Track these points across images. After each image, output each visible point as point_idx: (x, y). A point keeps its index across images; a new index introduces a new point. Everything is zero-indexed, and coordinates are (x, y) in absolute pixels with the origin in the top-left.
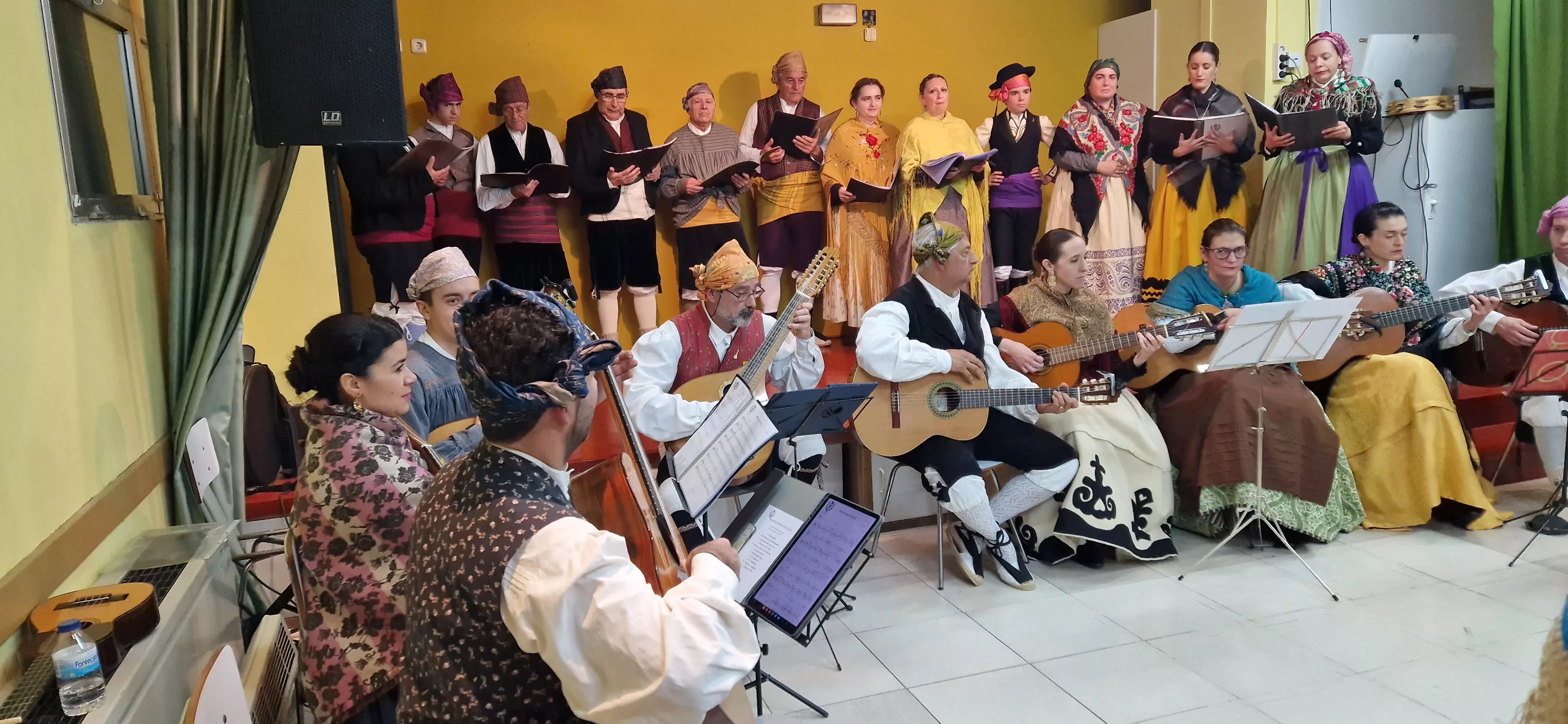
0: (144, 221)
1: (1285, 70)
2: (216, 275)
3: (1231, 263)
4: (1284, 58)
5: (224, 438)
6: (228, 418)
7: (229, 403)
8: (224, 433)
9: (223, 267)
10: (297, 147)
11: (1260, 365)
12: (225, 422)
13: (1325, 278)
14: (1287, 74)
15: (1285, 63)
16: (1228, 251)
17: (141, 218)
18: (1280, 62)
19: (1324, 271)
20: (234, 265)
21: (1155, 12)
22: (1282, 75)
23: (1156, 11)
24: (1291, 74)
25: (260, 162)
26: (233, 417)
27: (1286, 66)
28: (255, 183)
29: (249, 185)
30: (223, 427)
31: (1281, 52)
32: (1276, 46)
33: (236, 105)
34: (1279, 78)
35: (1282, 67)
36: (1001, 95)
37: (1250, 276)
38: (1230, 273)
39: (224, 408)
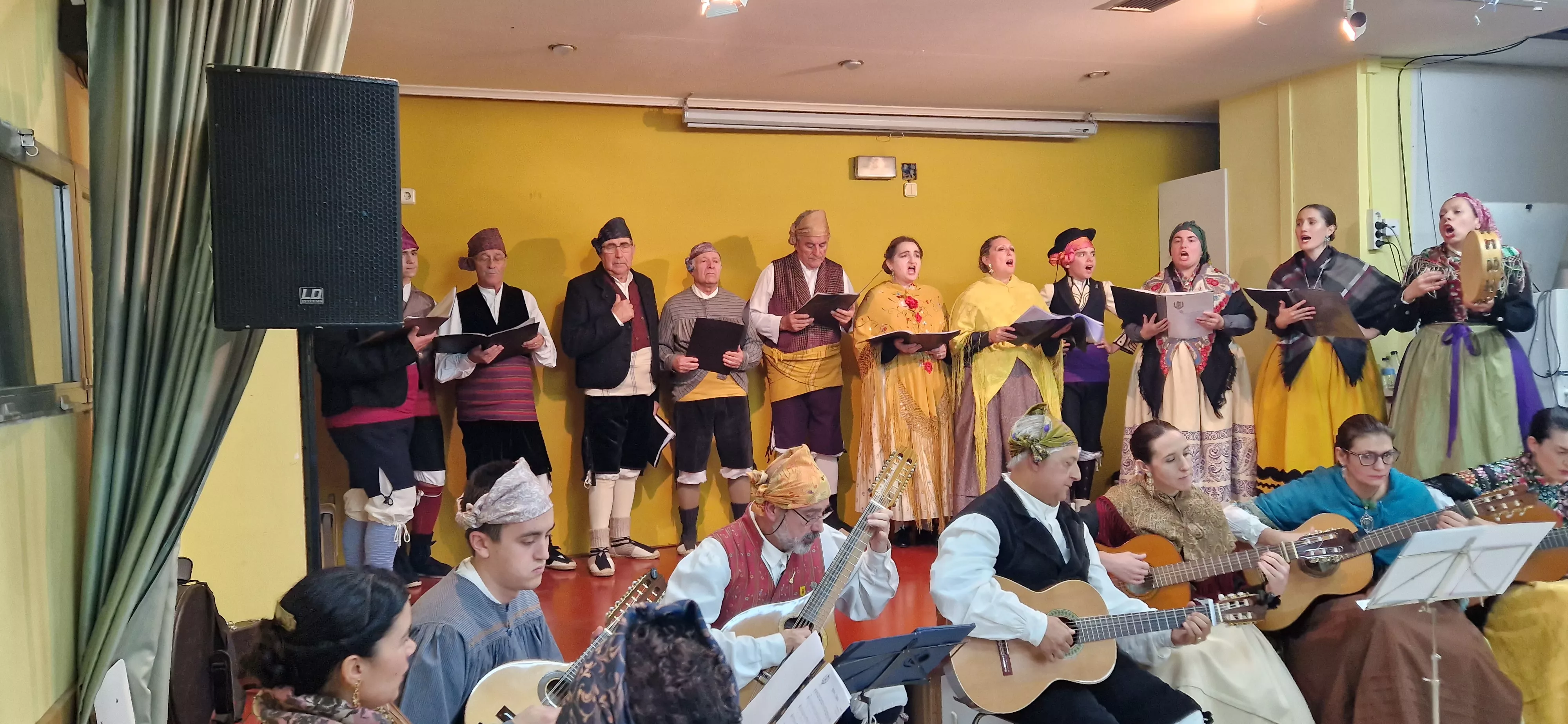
0: (67, 415)
1: (1381, 239)
2: (151, 484)
3: (1378, 470)
4: (1380, 226)
5: (144, 685)
6: (151, 658)
7: (155, 639)
8: (144, 678)
9: (162, 472)
10: (263, 330)
11: (1431, 601)
12: (146, 663)
13: (1475, 484)
14: (1384, 243)
15: (1381, 231)
16: (1375, 456)
17: (63, 411)
18: (1375, 230)
19: (1473, 476)
20: (174, 474)
21: (1225, 172)
22: (1379, 244)
23: (1226, 170)
24: (1389, 243)
25: (216, 346)
26: (158, 656)
27: (1383, 235)
28: (209, 370)
29: (202, 373)
30: (145, 669)
31: (1376, 219)
32: (1370, 212)
33: (192, 280)
34: (1376, 247)
35: (1378, 235)
36: (1066, 257)
37: (1397, 483)
38: (1375, 482)
39: (148, 646)
